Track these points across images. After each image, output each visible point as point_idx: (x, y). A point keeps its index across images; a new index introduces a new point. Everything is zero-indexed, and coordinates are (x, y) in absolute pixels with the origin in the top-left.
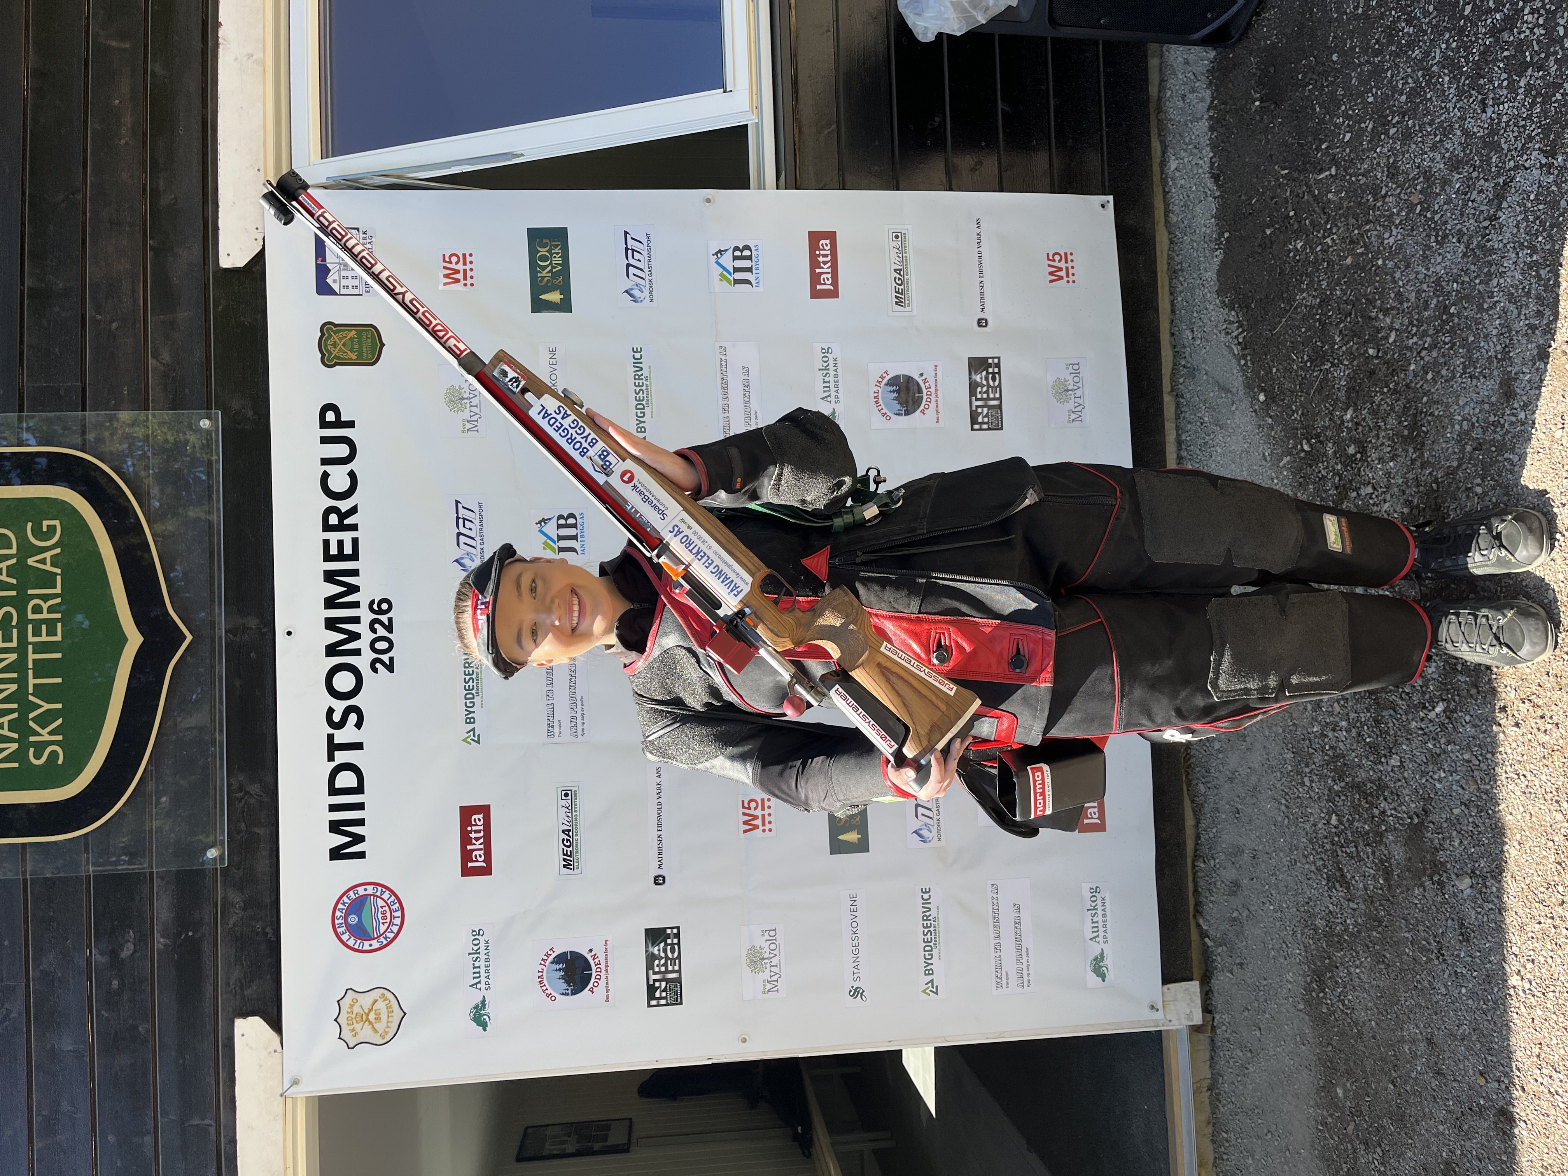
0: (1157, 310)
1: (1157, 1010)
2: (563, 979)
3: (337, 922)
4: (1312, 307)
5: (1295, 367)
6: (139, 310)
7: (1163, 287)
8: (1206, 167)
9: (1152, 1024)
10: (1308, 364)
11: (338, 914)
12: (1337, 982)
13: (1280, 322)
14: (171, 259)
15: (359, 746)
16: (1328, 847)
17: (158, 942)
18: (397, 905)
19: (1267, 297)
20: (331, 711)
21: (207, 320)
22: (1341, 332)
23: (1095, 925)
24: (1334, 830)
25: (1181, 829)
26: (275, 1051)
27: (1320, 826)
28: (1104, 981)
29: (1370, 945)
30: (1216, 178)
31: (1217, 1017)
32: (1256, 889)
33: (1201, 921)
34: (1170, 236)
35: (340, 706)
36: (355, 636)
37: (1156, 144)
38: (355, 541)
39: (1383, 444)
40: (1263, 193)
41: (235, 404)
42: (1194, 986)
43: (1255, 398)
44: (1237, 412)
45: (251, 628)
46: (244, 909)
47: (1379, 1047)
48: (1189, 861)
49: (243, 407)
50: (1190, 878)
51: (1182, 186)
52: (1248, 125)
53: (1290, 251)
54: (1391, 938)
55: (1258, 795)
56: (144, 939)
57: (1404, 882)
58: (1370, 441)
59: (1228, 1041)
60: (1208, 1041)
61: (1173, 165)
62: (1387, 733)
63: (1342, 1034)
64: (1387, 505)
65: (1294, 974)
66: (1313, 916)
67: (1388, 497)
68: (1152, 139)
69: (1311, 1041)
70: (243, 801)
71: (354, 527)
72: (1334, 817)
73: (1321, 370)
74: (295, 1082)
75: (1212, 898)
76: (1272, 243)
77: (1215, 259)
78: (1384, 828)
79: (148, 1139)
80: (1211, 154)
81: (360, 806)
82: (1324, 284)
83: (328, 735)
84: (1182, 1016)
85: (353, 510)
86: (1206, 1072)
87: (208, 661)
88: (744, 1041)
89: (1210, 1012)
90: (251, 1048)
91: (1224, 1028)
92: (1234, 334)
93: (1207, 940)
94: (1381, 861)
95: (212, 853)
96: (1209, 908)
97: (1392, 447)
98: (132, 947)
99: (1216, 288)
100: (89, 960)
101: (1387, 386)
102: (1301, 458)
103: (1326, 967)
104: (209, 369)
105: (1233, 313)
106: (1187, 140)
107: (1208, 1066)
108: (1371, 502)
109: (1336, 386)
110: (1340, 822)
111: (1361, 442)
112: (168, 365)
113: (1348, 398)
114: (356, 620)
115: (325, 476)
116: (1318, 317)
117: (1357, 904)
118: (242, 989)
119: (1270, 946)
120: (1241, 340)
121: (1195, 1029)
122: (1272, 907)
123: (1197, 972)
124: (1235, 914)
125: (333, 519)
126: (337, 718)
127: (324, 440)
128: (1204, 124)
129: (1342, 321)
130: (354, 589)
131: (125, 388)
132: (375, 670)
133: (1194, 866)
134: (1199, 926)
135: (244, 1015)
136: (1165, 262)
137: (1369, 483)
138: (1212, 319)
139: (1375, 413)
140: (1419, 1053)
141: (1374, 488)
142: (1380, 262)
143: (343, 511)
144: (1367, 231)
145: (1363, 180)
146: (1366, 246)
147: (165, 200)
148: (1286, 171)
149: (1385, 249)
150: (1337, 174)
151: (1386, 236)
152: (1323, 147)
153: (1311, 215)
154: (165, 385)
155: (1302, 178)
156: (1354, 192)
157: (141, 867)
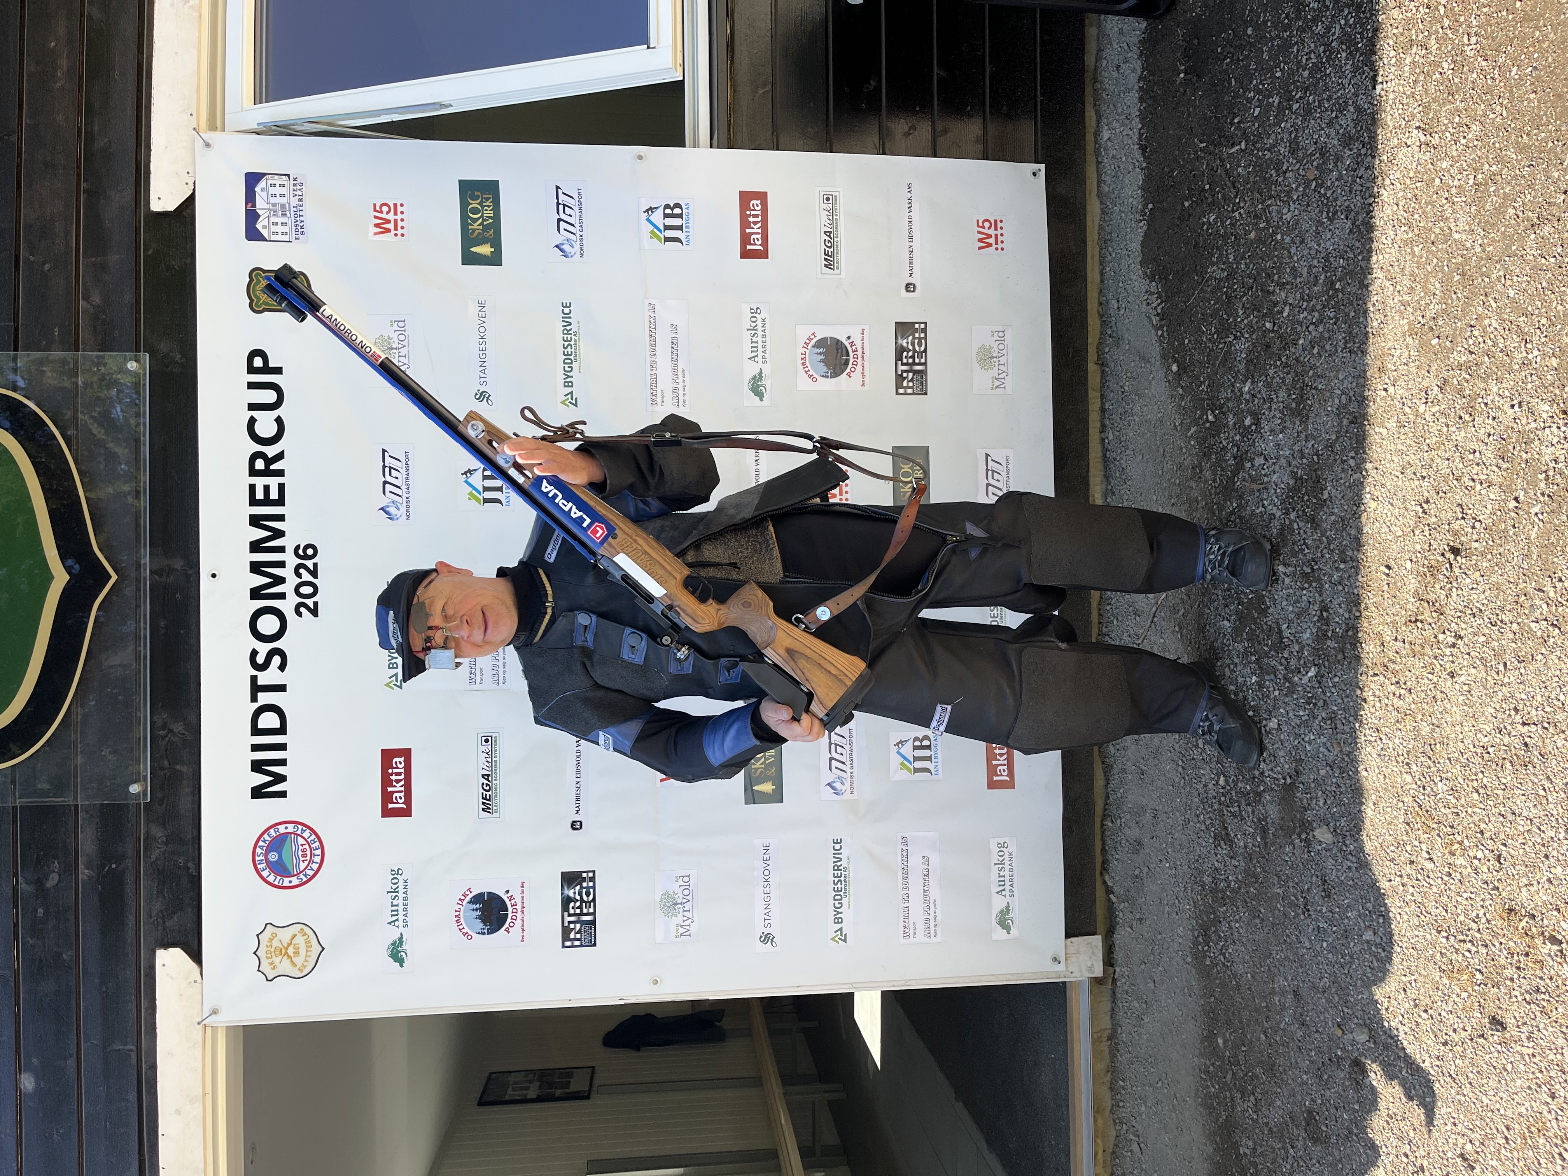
1: (1059, 962)
2: (480, 918)
3: (257, 858)
4: (1220, 280)
5: (1204, 339)
6: (72, 252)
7: (1093, 257)
8: (1135, 138)
9: (1054, 975)
10: (1215, 336)
11: (258, 850)
12: (1219, 936)
13: (1193, 294)
14: (103, 202)
15: (282, 688)
16: (1216, 806)
17: (83, 873)
18: (318, 843)
19: (1183, 269)
20: (254, 653)
21: (137, 263)
22: (1243, 305)
23: (1002, 879)
24: (1221, 790)
25: (1090, 789)
26: (195, 982)
27: (1210, 786)
28: (1009, 933)
29: (1248, 900)
30: (1143, 149)
31: (1118, 970)
32: (1155, 848)
33: (1107, 878)
34: (1103, 206)
35: (263, 649)
36: (280, 580)
37: (1090, 114)
38: (281, 487)
39: (1274, 416)
40: (1184, 166)
41: (164, 348)
42: (1096, 941)
43: (1169, 368)
44: (1153, 382)
45: (177, 570)
46: (166, 844)
47: (1254, 998)
48: (1098, 820)
49: (171, 351)
50: (1098, 838)
51: (1114, 157)
52: (1173, 97)
53: (1204, 224)
54: (1266, 894)
55: (1160, 756)
56: (70, 869)
57: (1278, 840)
58: (1264, 413)
59: (1127, 993)
60: (1110, 992)
61: (1106, 135)
62: (1268, 696)
63: (1223, 985)
64: (1276, 476)
65: (1184, 928)
66: (1201, 872)
67: (1277, 468)
68: (1087, 109)
69: (1197, 992)
70: (167, 739)
71: (280, 473)
72: (1222, 778)
73: (1225, 343)
74: (215, 1012)
75: (1117, 856)
76: (1189, 215)
77: (1140, 230)
78: (1262, 788)
79: (71, 1063)
80: (1140, 126)
81: (282, 747)
82: (1231, 257)
83: (252, 677)
84: (1084, 968)
85: (280, 456)
86: (1106, 1022)
87: (134, 601)
88: (656, 982)
89: (1112, 965)
90: (172, 978)
91: (1124, 980)
92: (1154, 305)
93: (1111, 896)
94: (1260, 820)
95: (134, 789)
96: (1114, 864)
97: (1282, 419)
98: (56, 877)
99: (1140, 259)
100: (15, 889)
101: (1280, 360)
102: (1206, 429)
103: (1211, 922)
104: (138, 311)
105: (1154, 284)
106: (1120, 110)
107: (1109, 1017)
108: (1263, 472)
109: (1238, 359)
110: (1227, 782)
111: (1256, 414)
112: (98, 306)
113: (1247, 371)
114: (281, 564)
115: (252, 421)
116: (1225, 290)
117: (1238, 861)
118: (164, 922)
119: (1166, 902)
120: (1159, 311)
121: (1097, 982)
122: (1167, 865)
123: (1101, 926)
124: (1137, 872)
125: (260, 464)
126: (260, 660)
127: (252, 386)
128: (1134, 95)
129: (1244, 295)
130: (279, 534)
131: (56, 329)
132: (299, 614)
133: (1102, 825)
134: (1105, 883)
135: (167, 945)
136: (1096, 232)
137: (1262, 454)
138: (1135, 289)
139: (1268, 385)
140: (1287, 1005)
141: (1266, 460)
142: (1279, 237)
143: (270, 456)
144: (1269, 206)
145: (1268, 155)
146: (1267, 221)
147: (100, 143)
148: (1204, 145)
149: (1283, 224)
150: (1246, 148)
151: (1285, 211)
152: (1236, 121)
153: (1224, 189)
154: (95, 327)
155: (1217, 151)
156: (1261, 167)
157: (66, 800)
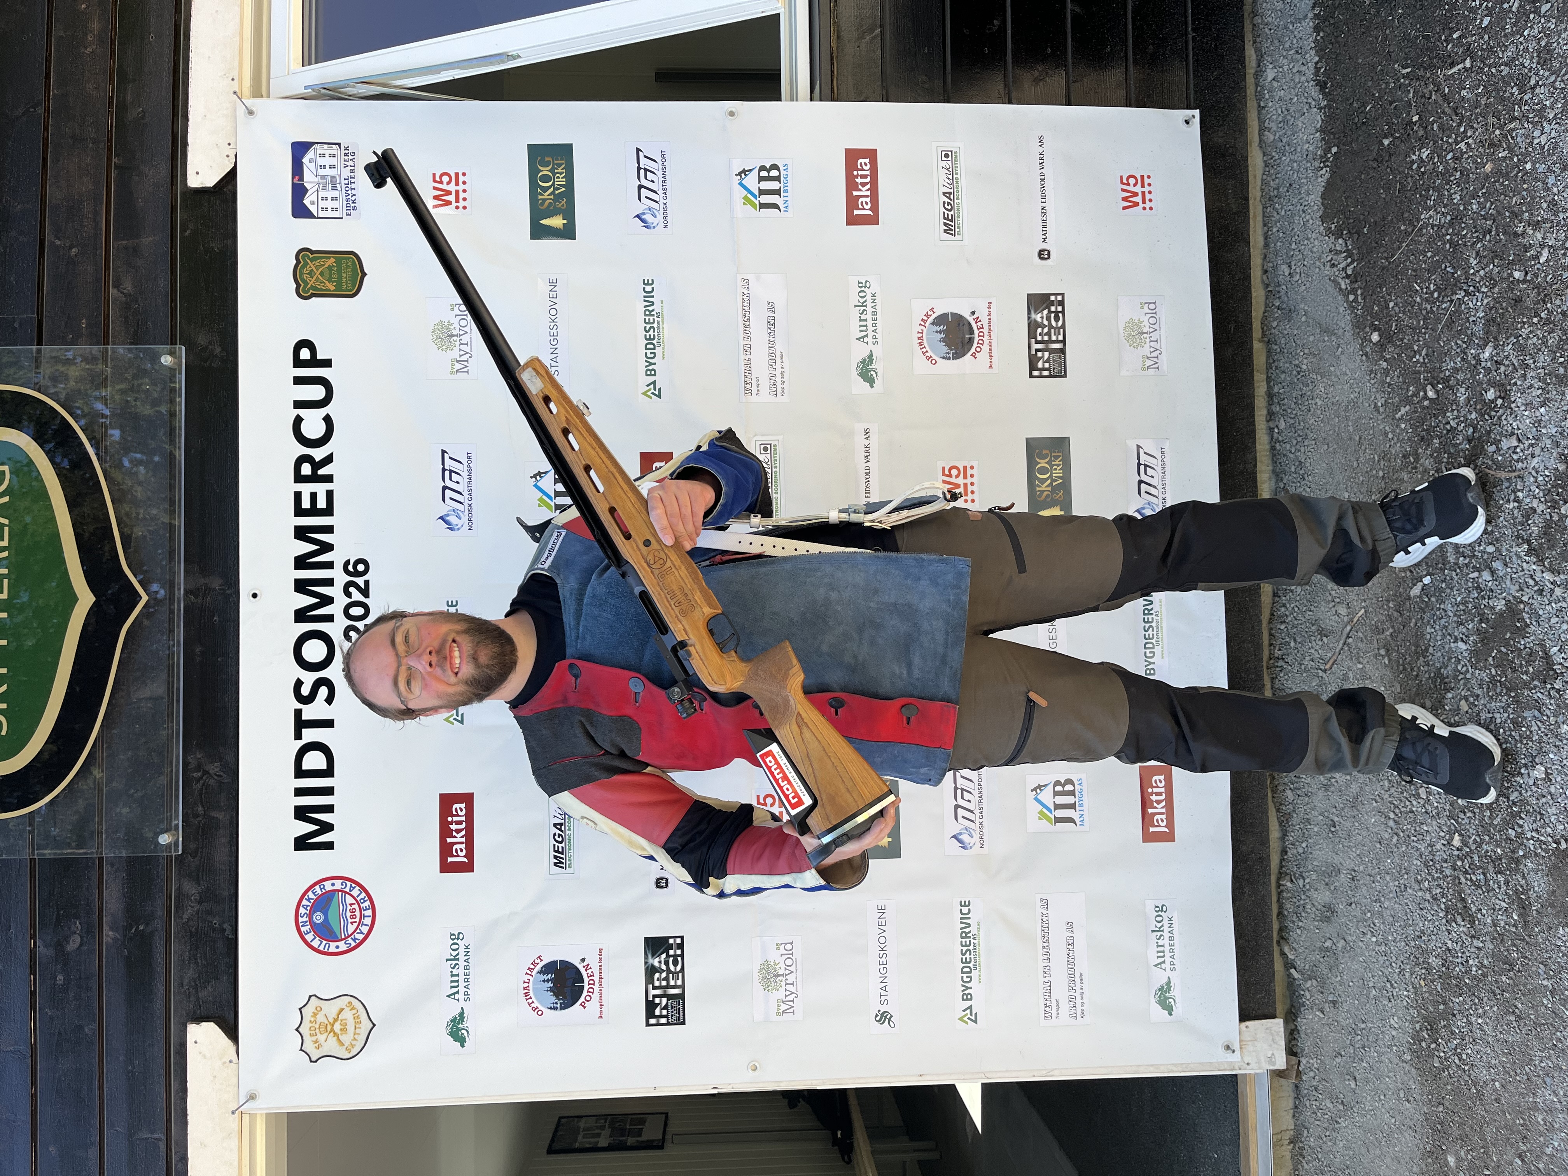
0: (1248, 242)
1: (1234, 1052)
2: (551, 991)
3: (301, 920)
4: (1440, 226)
5: (1418, 299)
6: (101, 234)
7: (1255, 216)
8: (1310, 74)
9: (1226, 1067)
10: (1436, 295)
11: (302, 911)
12: (1453, 1033)
13: (1399, 248)
14: (136, 178)
15: (328, 723)
16: (1448, 872)
17: (107, 936)
18: (368, 903)
19: (1384, 219)
20: (299, 684)
21: (173, 245)
22: (1478, 253)
23: (1161, 949)
24: (1456, 853)
25: (1265, 842)
26: (231, 1062)
27: (1439, 846)
28: (1170, 1014)
29: (1497, 991)
30: (1322, 85)
31: (1304, 1061)
32: (1355, 916)
33: (1286, 949)
34: (1266, 158)
35: (309, 678)
36: (327, 600)
37: (1250, 53)
38: (330, 494)
39: (1531, 386)
40: (1380, 98)
41: (202, 339)
42: (1277, 1025)
43: (1367, 339)
44: (1343, 357)
45: (214, 589)
46: (200, 902)
47: (1504, 1112)
48: (1273, 878)
49: (210, 343)
50: (1274, 898)
51: (1280, 99)
52: (1362, 21)
53: (1413, 162)
54: (1525, 985)
55: (1360, 807)
56: (93, 930)
57: (1545, 919)
58: (1515, 384)
59: (1316, 1089)
60: (1292, 1087)
61: (1270, 74)
62: (1529, 738)
63: (1457, 1092)
64: (1536, 460)
65: (1399, 1018)
66: (1426, 952)
67: (1537, 451)
68: (1246, 47)
69: (1418, 1098)
70: (202, 782)
71: (329, 479)
72: (1457, 837)
73: (1452, 301)
74: (252, 1097)
75: (1300, 924)
76: (1391, 155)
77: (1320, 180)
78: (1521, 853)
79: (94, 1152)
80: (1317, 59)
81: (329, 791)
82: (1456, 198)
83: (296, 710)
84: (1263, 1059)
85: (329, 460)
86: (1288, 1122)
87: (167, 625)
88: (755, 1069)
89: (1295, 1054)
90: (205, 1057)
91: (1312, 1074)
92: (1341, 266)
93: (1293, 971)
94: (1516, 892)
95: (165, 839)
96: (1296, 934)
97: (1543, 390)
98: (78, 940)
99: (1321, 213)
100: (33, 953)
101: (1537, 315)
102: (1424, 408)
103: (1440, 1014)
104: (173, 300)
105: (1340, 241)
106: (1287, 46)
107: (1291, 1115)
108: (1515, 457)
109: (1471, 319)
110: (1465, 844)
111: (1503, 385)
112: (130, 295)
113: (1487, 333)
114: (329, 582)
115: (298, 420)
116: (1448, 237)
117: (1483, 942)
118: (197, 992)
119: (1371, 984)
120: (1349, 272)
121: (1278, 1074)
122: (1374, 939)
123: (1280, 1008)
124: (1328, 944)
125: (306, 469)
126: (305, 691)
127: (298, 381)
128: (1308, 25)
129: (1479, 240)
130: (328, 547)
131: (84, 321)
133: (1279, 885)
134: (1283, 954)
135: (199, 1019)
136: (1258, 188)
137: (1513, 434)
138: (1315, 250)
139: (1521, 349)
140: (1557, 1126)
141: (1519, 441)
142: (1528, 166)
143: (317, 460)
144: (1513, 130)
145: (1505, 71)
146: (1510, 149)
147: (133, 114)
148: (1409, 70)
149: (1534, 149)
150: (1471, 68)
151: (1537, 133)
152: (1455, 36)
153: (1440, 118)
154: (126, 318)
155: (1428, 75)
156: (1494, 86)
157: (90, 852)
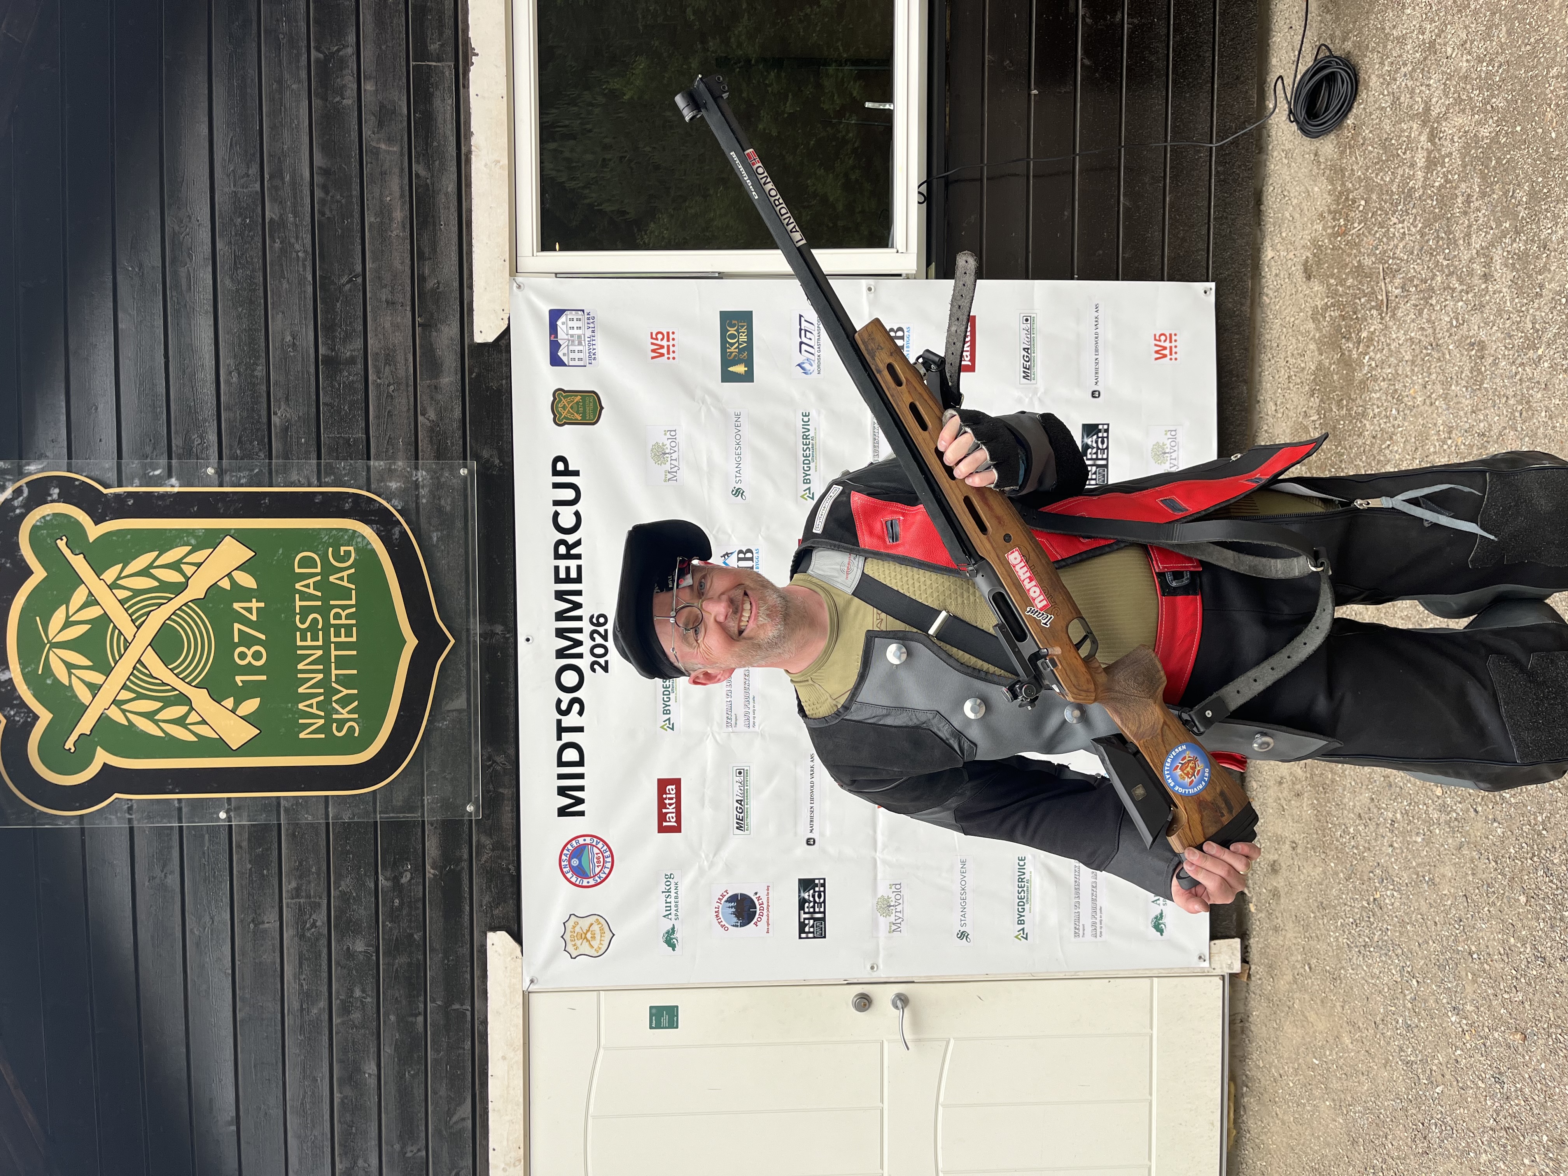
1: (1205, 961)
6: (409, 373)
9: (1199, 970)
14: (434, 334)
15: (580, 729)
17: (429, 872)
20: (559, 702)
21: (463, 384)
26: (517, 958)
31: (1253, 967)
35: (566, 698)
36: (579, 643)
38: (579, 568)
41: (485, 454)
42: (1235, 943)
45: (499, 634)
46: (493, 850)
49: (491, 456)
51: (1277, 276)
56: (419, 869)
70: (493, 768)
71: (578, 557)
74: (533, 981)
79: (420, 1019)
81: (581, 776)
83: (557, 720)
84: (1224, 966)
85: (578, 543)
87: (465, 659)
88: (873, 966)
89: (1247, 963)
90: (499, 955)
91: (1258, 976)
93: (1250, 905)
95: (470, 808)
98: (408, 875)
100: (377, 882)
107: (1243, 1003)
112: (433, 421)
114: (579, 630)
115: (556, 515)
118: (492, 911)
121: (1235, 976)
123: (1237, 932)
125: (562, 550)
126: (564, 707)
127: (556, 486)
130: (578, 606)
131: (400, 440)
132: (594, 670)
135: (494, 929)
143: (570, 543)
154: (431, 438)
157: (416, 816)
